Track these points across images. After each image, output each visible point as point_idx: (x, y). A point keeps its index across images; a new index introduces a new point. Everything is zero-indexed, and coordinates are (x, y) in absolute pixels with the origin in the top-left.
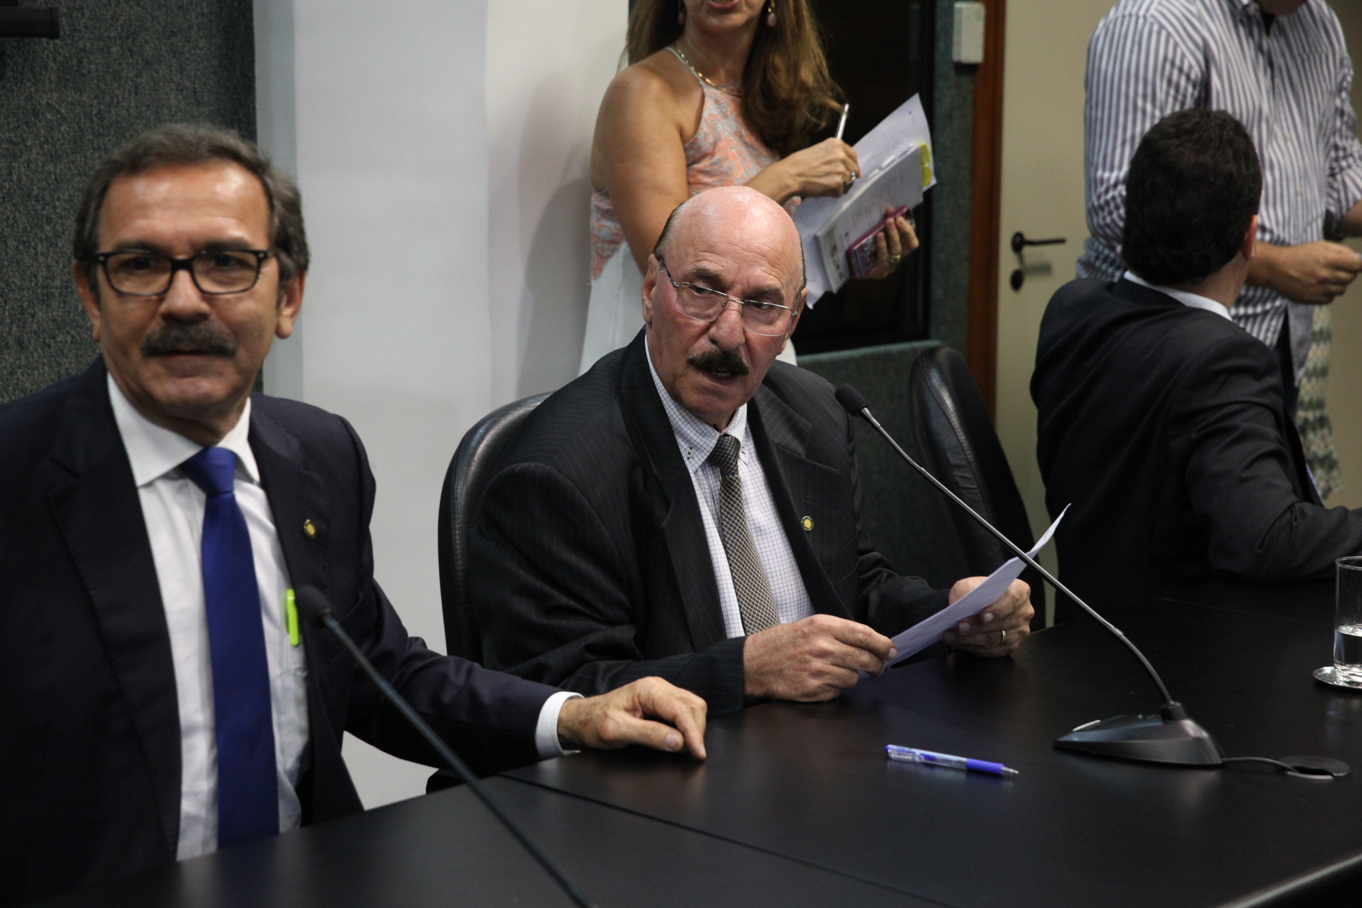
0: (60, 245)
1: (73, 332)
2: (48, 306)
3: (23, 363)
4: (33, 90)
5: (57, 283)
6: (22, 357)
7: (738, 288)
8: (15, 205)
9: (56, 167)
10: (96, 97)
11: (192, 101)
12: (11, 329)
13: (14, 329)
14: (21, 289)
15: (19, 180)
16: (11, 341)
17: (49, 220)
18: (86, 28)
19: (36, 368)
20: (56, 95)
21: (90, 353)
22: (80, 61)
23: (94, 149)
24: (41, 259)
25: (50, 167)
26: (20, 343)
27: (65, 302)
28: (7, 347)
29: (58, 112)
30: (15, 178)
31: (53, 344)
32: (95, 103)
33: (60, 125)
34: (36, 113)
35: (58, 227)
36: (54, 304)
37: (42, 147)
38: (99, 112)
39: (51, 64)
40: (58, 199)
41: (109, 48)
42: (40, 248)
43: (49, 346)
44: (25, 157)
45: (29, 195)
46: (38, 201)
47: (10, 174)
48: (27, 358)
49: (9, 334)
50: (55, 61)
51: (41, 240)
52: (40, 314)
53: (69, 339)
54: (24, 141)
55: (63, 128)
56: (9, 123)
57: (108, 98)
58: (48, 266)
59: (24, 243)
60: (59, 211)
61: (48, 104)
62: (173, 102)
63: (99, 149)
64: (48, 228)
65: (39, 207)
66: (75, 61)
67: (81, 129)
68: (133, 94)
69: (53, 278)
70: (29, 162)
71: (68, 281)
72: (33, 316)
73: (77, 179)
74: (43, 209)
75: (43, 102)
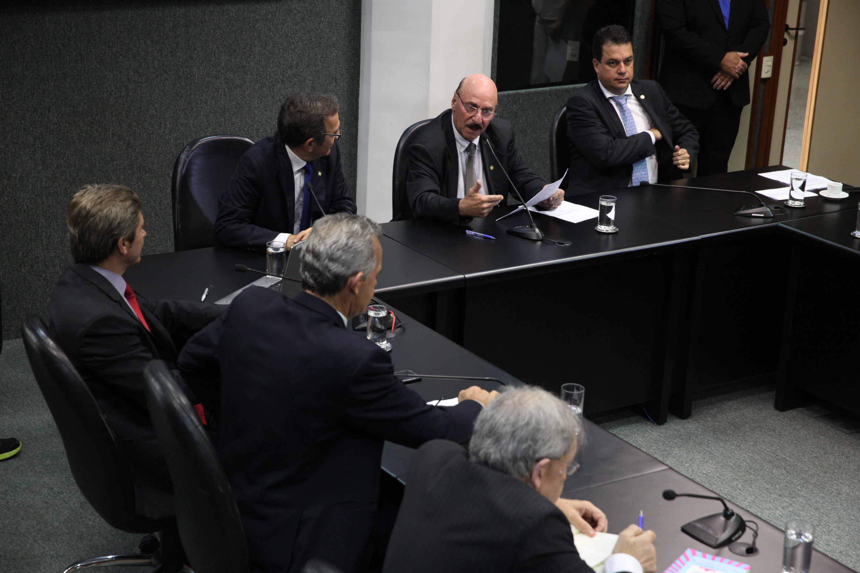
0: (296, 50)
1: (299, 78)
2: (292, 69)
3: (283, 87)
4: (290, 4)
5: (295, 62)
6: (283, 85)
7: (481, 107)
8: (283, 39)
9: (296, 27)
10: (310, 5)
11: (340, 4)
12: (280, 77)
13: (281, 77)
14: (284, 65)
15: (285, 31)
16: (280, 80)
17: (293, 43)
19: (287, 89)
20: (297, 5)
21: (304, 84)
23: (308, 21)
24: (290, 55)
25: (294, 27)
26: (282, 81)
27: (297, 68)
28: (279, 82)
29: (298, 10)
30: (283, 31)
31: (292, 81)
32: (309, 6)
33: (298, 14)
34: (291, 11)
35: (296, 45)
36: (293, 69)
37: (292, 21)
38: (310, 9)
40: (296, 37)
42: (290, 52)
43: (291, 82)
44: (287, 24)
45: (287, 36)
46: (290, 37)
47: (282, 30)
48: (284, 86)
49: (279, 78)
51: (290, 50)
52: (289, 72)
53: (297, 80)
54: (287, 20)
55: (299, 15)
56: (282, 14)
57: (313, 5)
58: (292, 58)
59: (285, 50)
60: (296, 40)
61: (295, 8)
62: (334, 5)
63: (310, 21)
64: (293, 46)
65: (290, 40)
67: (304, 15)
68: (321, 3)
69: (293, 61)
70: (288, 26)
71: (298, 62)
72: (287, 73)
73: (302, 30)
74: (291, 40)
75: (293, 7)
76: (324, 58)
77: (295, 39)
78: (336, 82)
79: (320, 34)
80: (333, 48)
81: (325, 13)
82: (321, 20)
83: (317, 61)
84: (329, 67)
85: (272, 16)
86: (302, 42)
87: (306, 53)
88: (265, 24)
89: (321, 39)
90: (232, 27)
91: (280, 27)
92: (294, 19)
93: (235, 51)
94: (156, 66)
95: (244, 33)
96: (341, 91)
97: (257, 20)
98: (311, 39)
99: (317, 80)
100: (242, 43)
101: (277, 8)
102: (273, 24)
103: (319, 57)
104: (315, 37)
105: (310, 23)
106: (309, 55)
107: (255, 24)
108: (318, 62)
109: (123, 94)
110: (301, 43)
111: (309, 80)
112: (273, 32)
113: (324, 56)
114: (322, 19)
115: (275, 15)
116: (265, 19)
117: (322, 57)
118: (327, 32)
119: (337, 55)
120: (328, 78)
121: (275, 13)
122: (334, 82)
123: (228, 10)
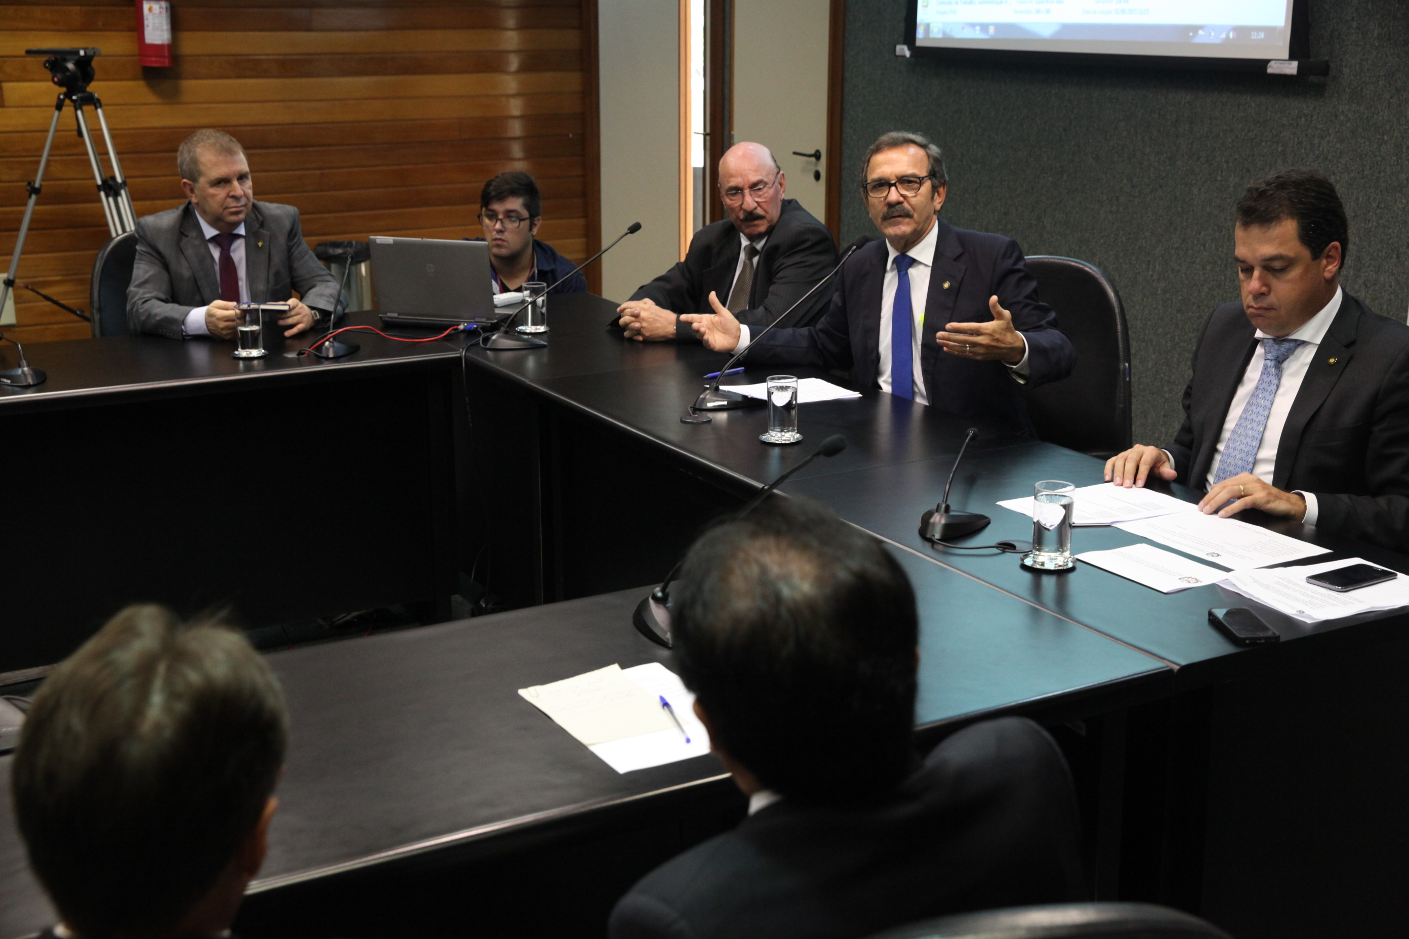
4: (1336, 103)
9: (1341, 145)
10: (1367, 109)
15: (1323, 150)
18: (1368, 70)
20: (1347, 107)
22: (1362, 89)
23: (1362, 137)
25: (1338, 145)
29: (1347, 116)
30: (1321, 149)
32: (1366, 112)
34: (1336, 116)
35: (1338, 178)
37: (1336, 133)
38: (1368, 117)
39: (1347, 90)
40: (1340, 162)
41: (1378, 82)
44: (1328, 138)
47: (1319, 146)
50: (1349, 88)
54: (1328, 130)
55: (1348, 125)
56: (1322, 120)
57: (1373, 109)
60: (1339, 169)
61: (1343, 111)
63: (1365, 137)
65: (1330, 166)
66: (1359, 89)
67: (1357, 126)
68: (1387, 108)
70: (1329, 142)
74: (1332, 167)
75: (1340, 110)
76: (1381, 208)
77: (1338, 167)
78: (1398, 258)
79: (1379, 163)
80: (1398, 195)
81: (1391, 127)
82: (1383, 139)
83: (1369, 211)
84: (1389, 228)
85: (1307, 120)
86: (1349, 174)
87: (1352, 194)
88: (1294, 134)
89: (1379, 172)
90: (1249, 131)
91: (1316, 141)
92: (1339, 131)
93: (1248, 171)
94: (1152, 175)
95: (1264, 144)
96: (1405, 276)
97: (1283, 125)
98: (1363, 171)
99: (1367, 246)
100: (1260, 160)
101: (1315, 108)
102: (1307, 135)
103: (1374, 205)
104: (1370, 169)
105: (1364, 142)
106: (1357, 199)
107: (1281, 132)
108: (1371, 214)
109: (1114, 209)
110: (1346, 174)
111: (1354, 244)
112: (1305, 149)
113: (1383, 206)
114: (1386, 138)
115: (1311, 121)
116: (1295, 125)
117: (1378, 207)
118: (1392, 163)
119: (1404, 208)
120: (1385, 246)
121: (1312, 116)
122: (1395, 256)
123: (1245, 104)
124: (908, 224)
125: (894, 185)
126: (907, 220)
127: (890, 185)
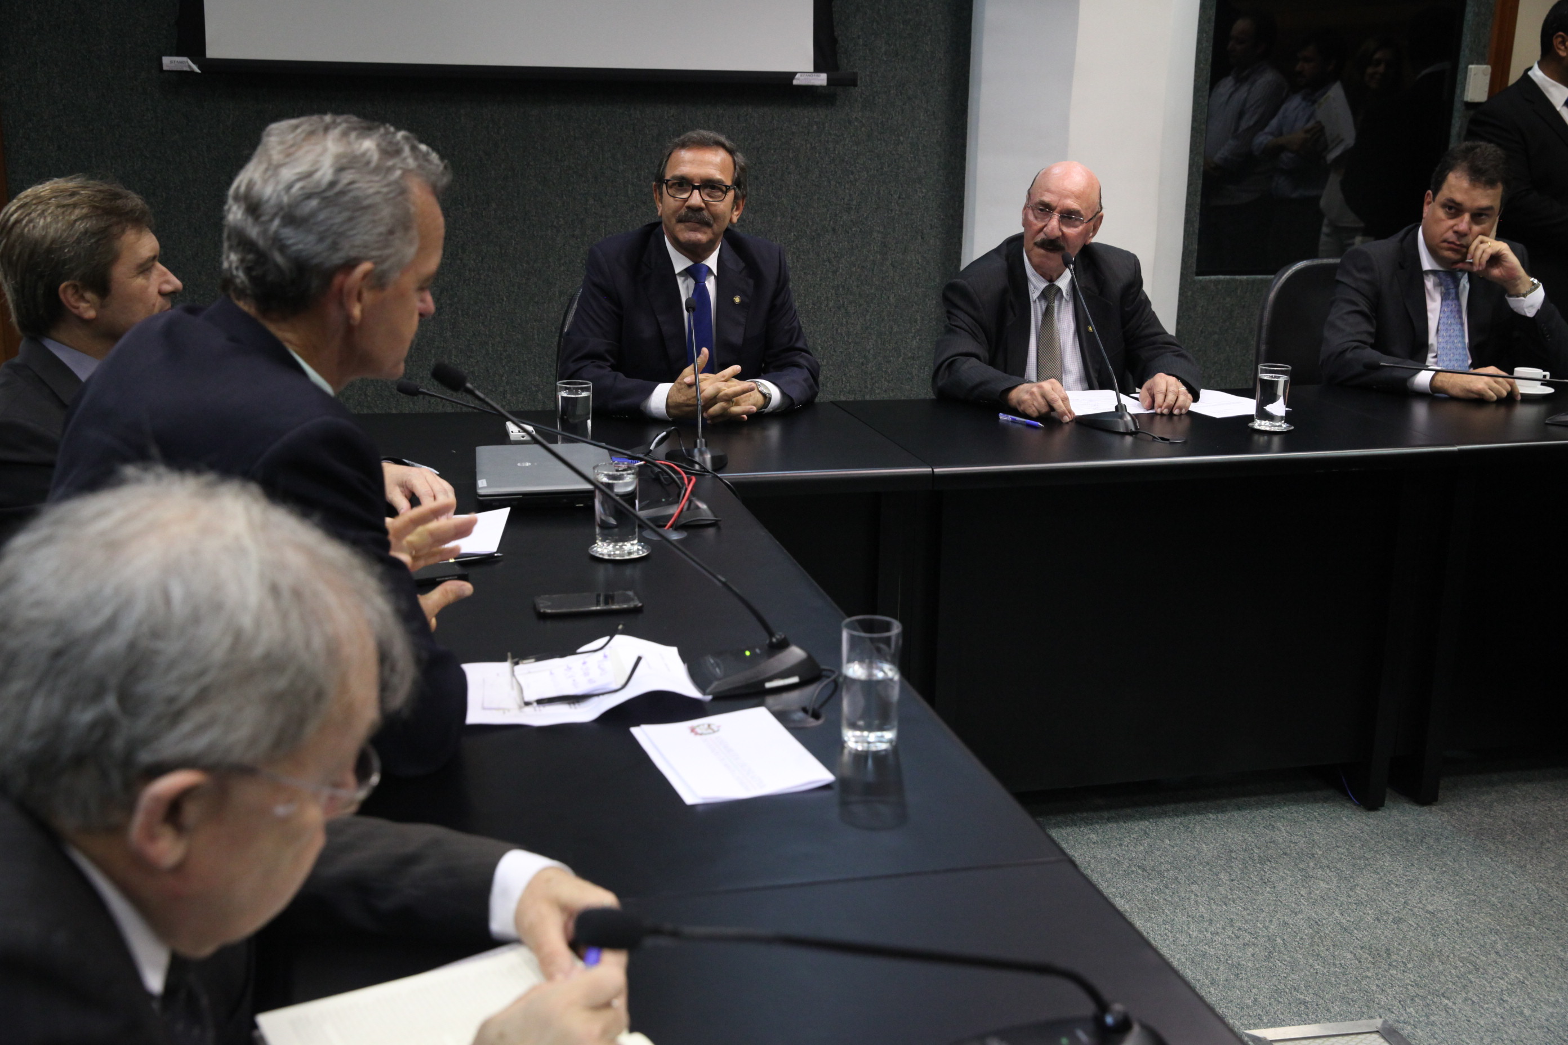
0: (857, 184)
1: (861, 227)
2: (849, 214)
3: (835, 239)
5: (855, 203)
6: (835, 237)
7: (1060, 210)
8: (836, 165)
9: (858, 148)
10: (881, 115)
11: (932, 117)
12: (829, 223)
13: (831, 223)
14: (836, 205)
15: (839, 153)
16: (830, 229)
17: (852, 173)
18: (879, 82)
19: (841, 242)
20: (860, 114)
21: (869, 237)
22: (874, 97)
23: (878, 140)
24: (847, 191)
25: (855, 148)
26: (834, 230)
27: (858, 212)
28: (827, 231)
29: (861, 122)
30: (837, 152)
31: (850, 231)
32: (880, 117)
33: (861, 128)
34: (850, 122)
35: (857, 176)
36: (852, 212)
37: (851, 137)
38: (882, 122)
39: (859, 99)
40: (858, 163)
41: (889, 91)
42: (847, 186)
43: (848, 233)
44: (842, 143)
45: (843, 160)
46: (847, 163)
47: (834, 150)
48: (837, 237)
49: (829, 225)
50: (861, 97)
51: (848, 183)
52: (845, 217)
53: (858, 230)
54: (843, 135)
55: (863, 129)
56: (836, 126)
57: (887, 115)
58: (850, 195)
59: (839, 183)
62: (922, 118)
63: (880, 140)
64: (851, 176)
65: (848, 167)
66: (871, 98)
67: (872, 129)
68: (900, 113)
69: (852, 200)
70: (844, 145)
71: (860, 202)
72: (841, 218)
73: (868, 154)
74: (850, 167)
75: (854, 117)
76: (903, 199)
77: (856, 167)
78: (922, 238)
79: (897, 161)
80: (918, 186)
81: (906, 129)
82: (899, 140)
83: (891, 202)
84: (912, 214)
85: (818, 128)
86: (868, 172)
87: (873, 189)
88: (806, 141)
89: (898, 169)
90: (753, 140)
91: (831, 146)
92: (854, 135)
93: (757, 178)
94: (629, 192)
95: (772, 151)
96: (930, 253)
97: (793, 133)
98: (882, 168)
99: (892, 233)
100: (769, 167)
101: (826, 116)
102: (820, 141)
103: (896, 196)
104: (889, 166)
105: (881, 144)
106: (878, 193)
107: (791, 139)
108: (893, 204)
109: (577, 232)
110: (865, 173)
111: (879, 232)
112: (820, 153)
113: (904, 196)
114: (901, 138)
115: (824, 128)
116: (806, 132)
117: (899, 198)
118: (910, 159)
119: (924, 197)
120: (909, 230)
121: (823, 124)
122: (920, 238)
123: (747, 115)
124: (705, 233)
125: (698, 188)
126: (706, 229)
127: (694, 188)
